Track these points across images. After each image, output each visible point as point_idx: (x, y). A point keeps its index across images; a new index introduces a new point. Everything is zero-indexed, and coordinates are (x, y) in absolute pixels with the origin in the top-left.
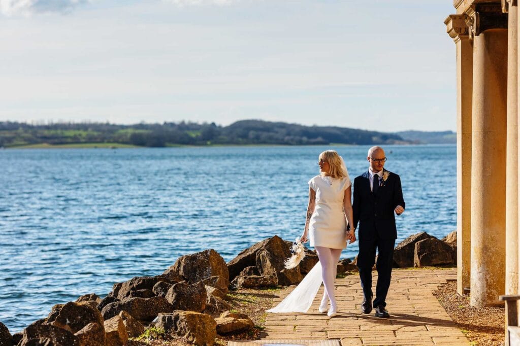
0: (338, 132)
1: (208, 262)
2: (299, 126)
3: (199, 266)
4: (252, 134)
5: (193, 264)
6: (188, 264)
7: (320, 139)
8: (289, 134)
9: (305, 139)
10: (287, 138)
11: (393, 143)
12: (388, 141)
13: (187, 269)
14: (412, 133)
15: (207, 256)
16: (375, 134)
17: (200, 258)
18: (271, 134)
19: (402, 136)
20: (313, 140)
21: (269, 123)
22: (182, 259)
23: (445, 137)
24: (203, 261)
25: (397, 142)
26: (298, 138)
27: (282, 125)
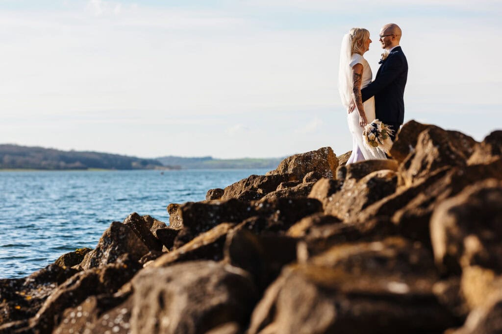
0: (97, 157)
1: (327, 163)
2: (56, 151)
3: (315, 167)
4: (7, 159)
5: (307, 165)
6: (300, 165)
7: (78, 164)
8: (45, 159)
9: (62, 164)
10: (44, 163)
11: (153, 168)
12: (148, 166)
13: (299, 172)
14: (171, 158)
15: (324, 156)
16: (135, 159)
17: (316, 158)
18: (27, 158)
19: (162, 162)
20: (72, 165)
21: (25, 147)
22: (290, 160)
23: (205, 163)
24: (321, 162)
25: (157, 167)
26: (55, 163)
27: (39, 150)
